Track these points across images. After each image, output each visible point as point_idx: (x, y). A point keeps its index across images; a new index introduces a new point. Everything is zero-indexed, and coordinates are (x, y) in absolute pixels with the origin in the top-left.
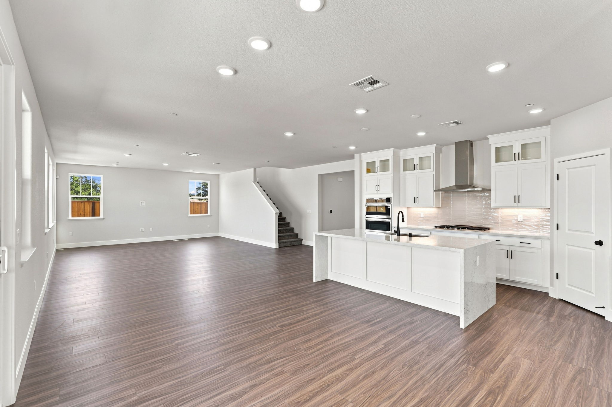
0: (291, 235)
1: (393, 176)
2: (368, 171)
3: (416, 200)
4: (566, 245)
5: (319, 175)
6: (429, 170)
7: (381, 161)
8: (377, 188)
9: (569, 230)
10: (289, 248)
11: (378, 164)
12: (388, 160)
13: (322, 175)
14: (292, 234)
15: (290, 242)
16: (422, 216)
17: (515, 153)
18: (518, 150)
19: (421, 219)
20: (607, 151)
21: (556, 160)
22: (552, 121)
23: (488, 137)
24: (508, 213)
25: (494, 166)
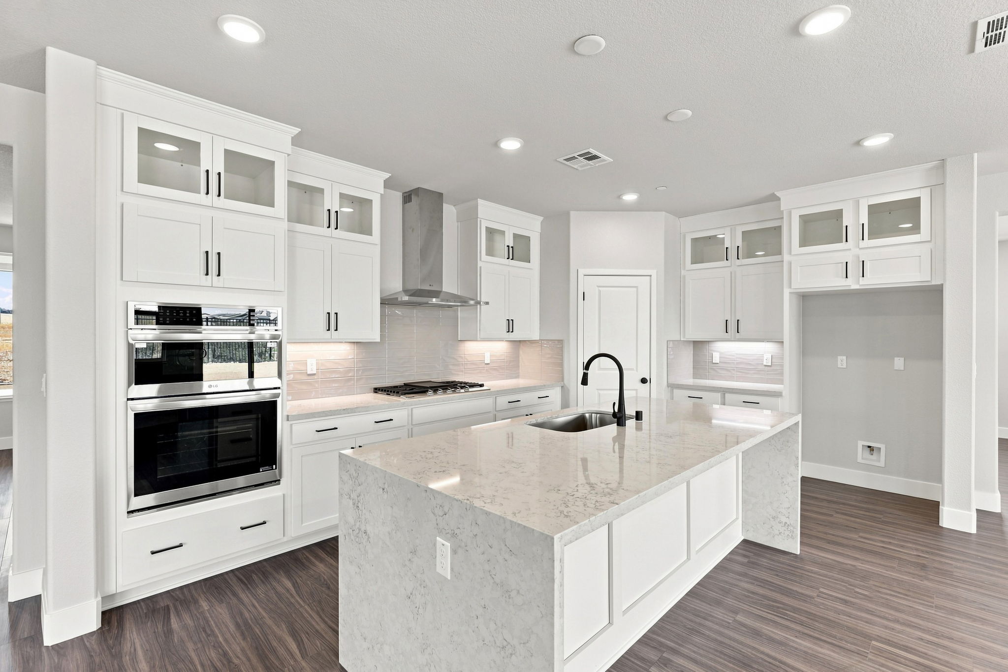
1: (286, 228)
6: (367, 238)
8: (212, 265)
9: (601, 369)
11: (213, 161)
12: (270, 166)
16: (312, 368)
17: (508, 246)
18: (510, 241)
19: (309, 378)
20: (653, 273)
21: (582, 272)
22: (572, 213)
23: (479, 201)
24: (474, 349)
25: (485, 261)
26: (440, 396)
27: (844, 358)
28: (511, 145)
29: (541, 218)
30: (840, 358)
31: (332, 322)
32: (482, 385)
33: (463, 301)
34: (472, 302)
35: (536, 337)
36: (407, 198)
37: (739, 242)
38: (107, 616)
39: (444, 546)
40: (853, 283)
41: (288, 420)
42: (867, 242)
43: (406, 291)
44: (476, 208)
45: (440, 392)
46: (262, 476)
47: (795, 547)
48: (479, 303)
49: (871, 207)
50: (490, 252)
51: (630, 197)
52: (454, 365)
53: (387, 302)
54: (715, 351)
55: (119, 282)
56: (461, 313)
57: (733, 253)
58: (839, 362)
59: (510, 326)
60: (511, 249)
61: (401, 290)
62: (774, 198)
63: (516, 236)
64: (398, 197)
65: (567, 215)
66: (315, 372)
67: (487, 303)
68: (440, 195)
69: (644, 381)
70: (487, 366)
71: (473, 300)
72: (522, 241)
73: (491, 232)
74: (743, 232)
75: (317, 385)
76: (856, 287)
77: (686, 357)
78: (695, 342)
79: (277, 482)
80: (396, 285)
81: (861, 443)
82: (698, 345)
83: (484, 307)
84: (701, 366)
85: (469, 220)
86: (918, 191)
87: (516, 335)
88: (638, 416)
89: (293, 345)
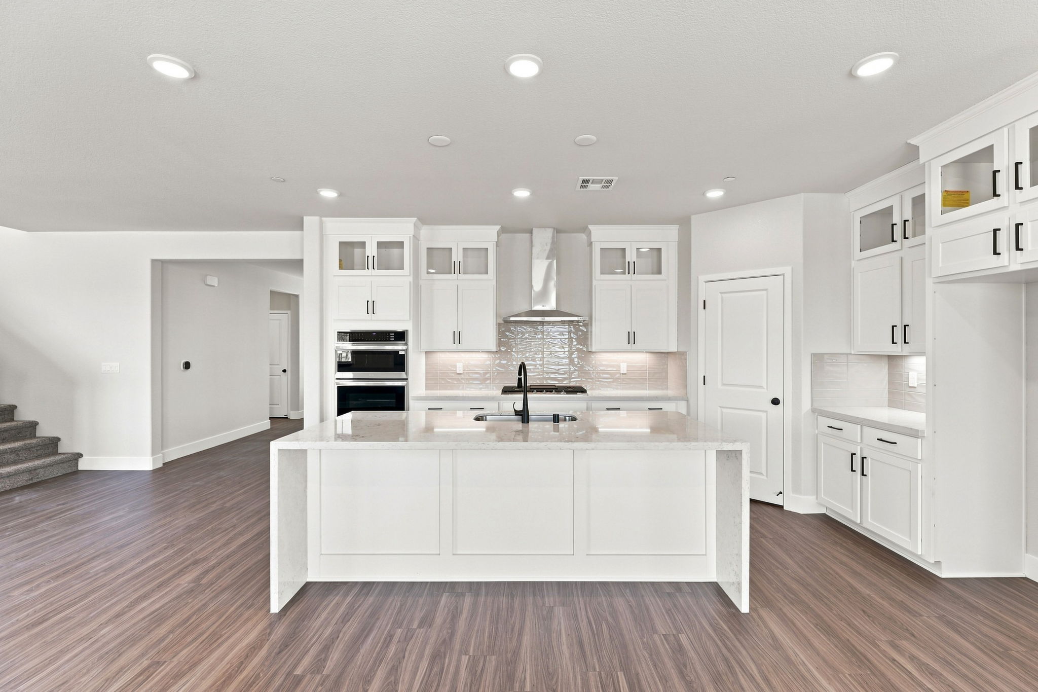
0: (28, 449)
1: (412, 281)
2: (346, 263)
3: (457, 338)
4: (719, 408)
5: (153, 261)
6: (484, 276)
7: (381, 245)
8: (371, 308)
9: (724, 385)
10: (33, 495)
11: (371, 250)
12: (400, 245)
13: (163, 262)
14: (34, 441)
15: (29, 471)
16: (460, 370)
19: (458, 376)
20: (787, 270)
21: (702, 278)
22: (692, 218)
23: (590, 228)
25: (600, 281)
28: (522, 194)
29: (677, 226)
35: (674, 348)
37: (908, 216)
40: (1010, 262)
42: (1029, 191)
44: (589, 232)
49: (1031, 133)
50: (608, 271)
51: (715, 194)
53: (506, 321)
54: (911, 370)
57: (899, 230)
59: (632, 337)
66: (462, 372)
69: (775, 402)
70: (624, 376)
73: (607, 252)
74: (912, 200)
75: (463, 381)
78: (889, 356)
82: (893, 361)
84: (896, 390)
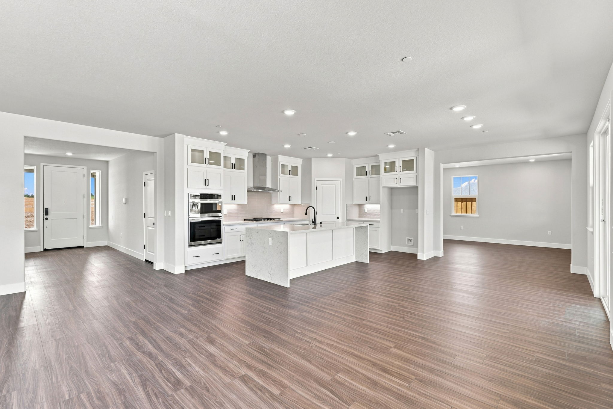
6: (243, 171)
7: (211, 153)
8: (207, 182)
9: (322, 214)
11: (207, 155)
12: (219, 154)
16: (229, 212)
17: (289, 170)
18: (290, 169)
20: (341, 180)
21: (316, 179)
22: (312, 159)
23: (279, 156)
24: (277, 207)
25: (281, 177)
26: (266, 221)
27: (403, 209)
29: (302, 159)
30: (401, 209)
31: (233, 197)
32: (280, 219)
33: (273, 190)
34: (277, 191)
35: (300, 203)
36: (254, 156)
37: (370, 169)
38: (186, 271)
39: (270, 240)
40: (398, 185)
41: (224, 226)
42: (401, 172)
43: (254, 187)
44: (278, 158)
45: (266, 220)
46: (218, 240)
47: (368, 261)
48: (279, 191)
49: (403, 161)
50: (283, 173)
51: (330, 155)
52: (270, 212)
53: (249, 191)
54: (365, 208)
55: (187, 188)
56: (273, 194)
57: (368, 173)
58: (401, 211)
59: (290, 199)
60: (290, 171)
61: (252, 186)
62: (377, 156)
63: (292, 166)
64: (251, 155)
65: (311, 159)
66: (226, 213)
67: (282, 191)
68: (266, 154)
69: (338, 218)
70: (282, 212)
71: (277, 190)
72: (295, 169)
73: (283, 166)
74: (372, 166)
76: (399, 186)
77: (356, 210)
78: (358, 204)
79: (221, 243)
80: (251, 185)
81: (407, 238)
82: (360, 206)
83: (280, 192)
84: (361, 213)
85: (275, 162)
86: (413, 157)
87: (293, 202)
88: (321, 223)
89: (225, 205)
